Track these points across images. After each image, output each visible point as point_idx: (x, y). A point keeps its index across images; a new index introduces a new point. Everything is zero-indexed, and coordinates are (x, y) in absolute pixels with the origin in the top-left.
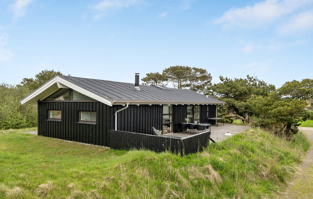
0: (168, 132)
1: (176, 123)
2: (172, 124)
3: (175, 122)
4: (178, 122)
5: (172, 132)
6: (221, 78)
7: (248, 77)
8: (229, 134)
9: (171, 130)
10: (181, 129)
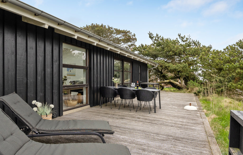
0: (79, 105)
1: (95, 86)
2: (87, 88)
3: (92, 86)
4: (99, 86)
5: (86, 105)
6: (150, 35)
7: (179, 36)
8: (192, 106)
9: (85, 101)
10: (105, 98)
